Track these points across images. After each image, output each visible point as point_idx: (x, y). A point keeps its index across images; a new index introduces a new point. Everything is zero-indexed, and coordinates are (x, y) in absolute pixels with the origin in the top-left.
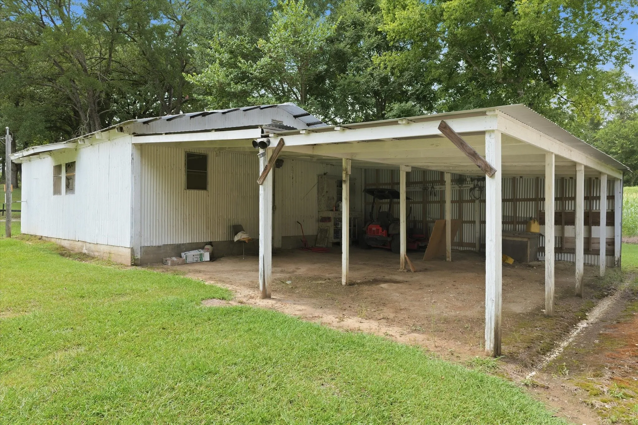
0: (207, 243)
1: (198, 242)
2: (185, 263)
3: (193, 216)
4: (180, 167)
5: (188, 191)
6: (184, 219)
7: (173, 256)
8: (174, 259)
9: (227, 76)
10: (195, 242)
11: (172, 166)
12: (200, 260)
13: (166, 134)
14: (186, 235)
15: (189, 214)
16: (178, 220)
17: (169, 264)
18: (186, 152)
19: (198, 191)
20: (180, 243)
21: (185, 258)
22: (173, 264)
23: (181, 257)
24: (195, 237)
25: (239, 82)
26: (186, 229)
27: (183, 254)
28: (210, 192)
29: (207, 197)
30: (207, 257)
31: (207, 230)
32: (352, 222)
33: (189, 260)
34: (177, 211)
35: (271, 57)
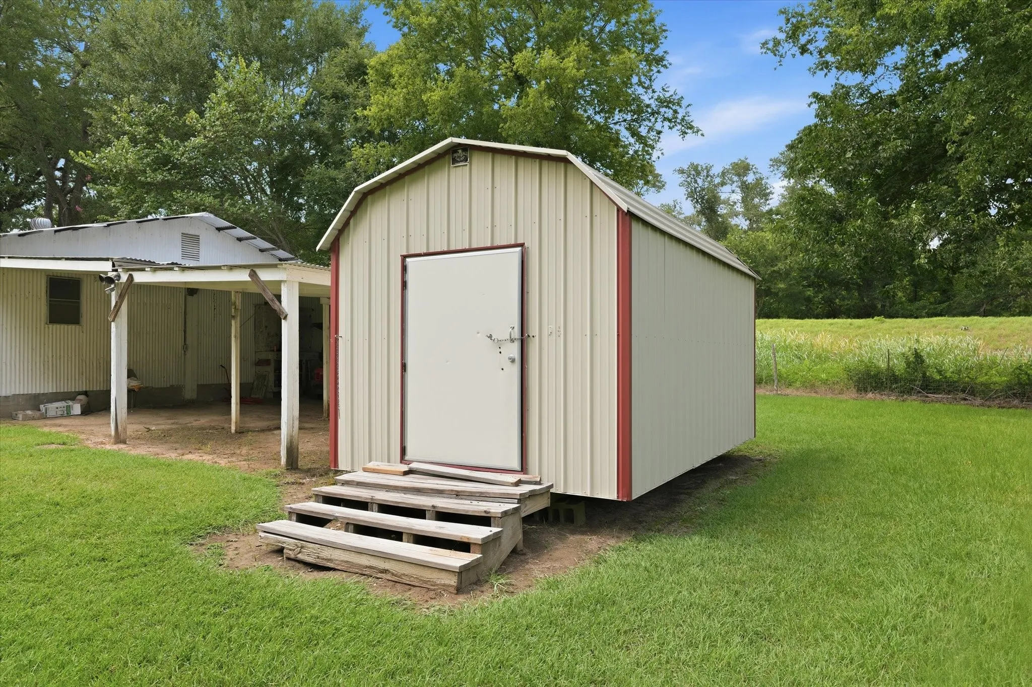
0: (80, 393)
1: (66, 391)
2: (44, 417)
3: (58, 358)
4: (39, 295)
5: (51, 326)
6: (44, 361)
7: (28, 410)
8: (29, 412)
9: (141, 159)
10: (62, 391)
11: (27, 294)
12: (67, 413)
13: (9, 258)
14: (48, 382)
15: (53, 356)
16: (36, 363)
17: (21, 419)
18: (47, 276)
19: (66, 326)
20: (38, 392)
21: (44, 411)
22: (26, 418)
23: (40, 410)
24: (62, 384)
25: (159, 168)
26: (48, 375)
27: (42, 406)
28: (85, 327)
29: (81, 334)
30: (77, 409)
31: (81, 376)
32: (304, 366)
33: (51, 413)
34: (34, 351)
35: (205, 137)
